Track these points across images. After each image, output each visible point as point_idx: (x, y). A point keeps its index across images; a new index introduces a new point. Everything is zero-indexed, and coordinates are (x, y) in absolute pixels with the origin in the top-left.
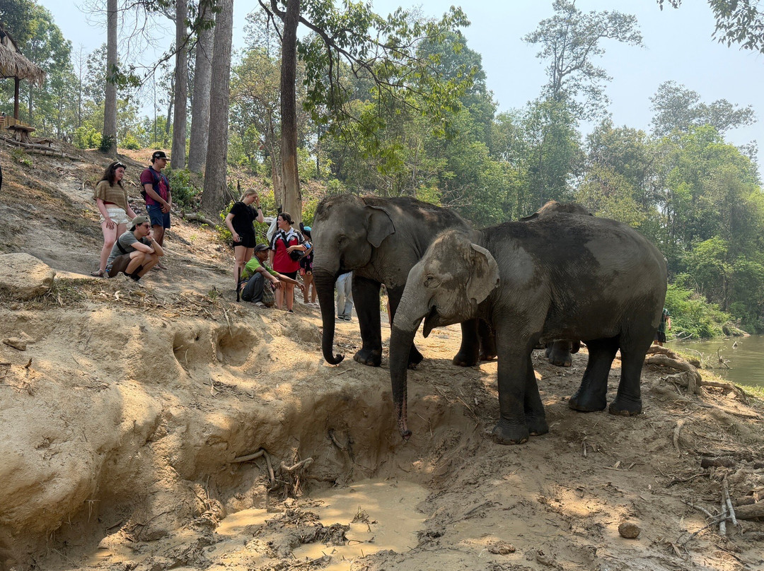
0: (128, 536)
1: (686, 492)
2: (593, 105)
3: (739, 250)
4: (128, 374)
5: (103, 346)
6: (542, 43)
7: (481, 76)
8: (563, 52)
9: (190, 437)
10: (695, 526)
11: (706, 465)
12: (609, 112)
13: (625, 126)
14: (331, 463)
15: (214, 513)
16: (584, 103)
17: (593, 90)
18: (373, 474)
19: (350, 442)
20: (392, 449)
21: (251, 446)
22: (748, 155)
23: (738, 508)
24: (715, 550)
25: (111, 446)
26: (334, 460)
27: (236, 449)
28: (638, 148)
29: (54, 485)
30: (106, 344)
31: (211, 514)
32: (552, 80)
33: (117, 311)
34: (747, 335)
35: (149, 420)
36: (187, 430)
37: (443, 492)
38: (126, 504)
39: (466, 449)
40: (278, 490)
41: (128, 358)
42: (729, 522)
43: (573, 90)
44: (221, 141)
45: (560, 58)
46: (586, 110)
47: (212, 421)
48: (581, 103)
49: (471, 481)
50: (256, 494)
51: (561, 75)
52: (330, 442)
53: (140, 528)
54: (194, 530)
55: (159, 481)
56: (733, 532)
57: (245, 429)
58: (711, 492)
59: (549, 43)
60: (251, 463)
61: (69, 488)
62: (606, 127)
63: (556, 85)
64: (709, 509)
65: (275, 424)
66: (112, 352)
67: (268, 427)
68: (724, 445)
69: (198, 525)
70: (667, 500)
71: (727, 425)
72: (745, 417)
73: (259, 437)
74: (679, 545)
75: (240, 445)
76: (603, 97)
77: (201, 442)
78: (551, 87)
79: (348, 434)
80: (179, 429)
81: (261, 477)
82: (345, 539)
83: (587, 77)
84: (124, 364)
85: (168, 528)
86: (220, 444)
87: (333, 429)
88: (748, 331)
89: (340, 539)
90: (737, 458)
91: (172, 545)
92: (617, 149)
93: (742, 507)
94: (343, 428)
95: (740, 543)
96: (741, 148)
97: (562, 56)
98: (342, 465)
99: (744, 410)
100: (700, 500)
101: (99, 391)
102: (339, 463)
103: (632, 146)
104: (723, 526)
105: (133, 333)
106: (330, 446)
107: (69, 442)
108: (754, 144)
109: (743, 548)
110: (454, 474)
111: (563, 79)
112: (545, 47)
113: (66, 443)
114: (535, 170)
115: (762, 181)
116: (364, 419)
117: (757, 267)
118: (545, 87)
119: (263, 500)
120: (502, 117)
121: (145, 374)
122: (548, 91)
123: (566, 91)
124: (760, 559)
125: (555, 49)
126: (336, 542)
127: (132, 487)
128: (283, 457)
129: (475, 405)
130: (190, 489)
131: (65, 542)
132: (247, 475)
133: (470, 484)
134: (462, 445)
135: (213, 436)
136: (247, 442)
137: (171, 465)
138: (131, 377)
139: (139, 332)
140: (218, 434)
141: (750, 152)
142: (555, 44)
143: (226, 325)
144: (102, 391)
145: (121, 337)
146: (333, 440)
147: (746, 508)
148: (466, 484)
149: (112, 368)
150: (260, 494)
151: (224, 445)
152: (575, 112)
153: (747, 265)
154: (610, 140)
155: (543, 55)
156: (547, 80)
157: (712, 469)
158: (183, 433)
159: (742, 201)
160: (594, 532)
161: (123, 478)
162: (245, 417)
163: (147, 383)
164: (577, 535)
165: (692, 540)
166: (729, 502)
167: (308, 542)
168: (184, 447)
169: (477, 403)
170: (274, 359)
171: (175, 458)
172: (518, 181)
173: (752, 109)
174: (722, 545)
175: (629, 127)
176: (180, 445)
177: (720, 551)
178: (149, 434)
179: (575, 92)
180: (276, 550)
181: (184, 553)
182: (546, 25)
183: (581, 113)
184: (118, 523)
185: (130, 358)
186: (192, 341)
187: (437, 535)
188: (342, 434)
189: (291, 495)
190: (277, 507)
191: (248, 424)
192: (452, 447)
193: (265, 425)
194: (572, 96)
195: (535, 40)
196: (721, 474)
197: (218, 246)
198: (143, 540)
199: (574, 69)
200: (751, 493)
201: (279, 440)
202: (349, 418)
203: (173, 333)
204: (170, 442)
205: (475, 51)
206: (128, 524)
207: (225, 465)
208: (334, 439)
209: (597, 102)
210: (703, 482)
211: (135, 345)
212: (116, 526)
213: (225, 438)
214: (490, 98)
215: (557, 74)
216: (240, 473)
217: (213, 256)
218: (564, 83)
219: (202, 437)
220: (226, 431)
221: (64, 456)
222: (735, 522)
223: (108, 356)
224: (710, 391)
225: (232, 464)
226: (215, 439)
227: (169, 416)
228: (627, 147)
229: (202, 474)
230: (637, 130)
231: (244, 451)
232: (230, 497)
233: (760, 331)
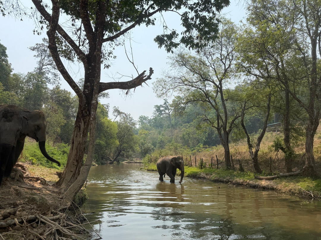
2: (54, 79)
3: (98, 137)
6: (36, 52)
7: (6, 56)
8: (45, 57)
12: (60, 83)
13: (64, 89)
16: (51, 78)
17: (55, 74)
22: (107, 108)
28: (68, 98)
32: (39, 66)
34: (97, 165)
43: (47, 72)
45: (43, 59)
46: (51, 81)
48: (50, 78)
51: (43, 66)
59: (39, 52)
62: (58, 88)
63: (40, 69)
76: (58, 77)
78: (38, 69)
83: (53, 69)
88: (97, 164)
92: (60, 96)
96: (105, 105)
97: (44, 58)
103: (66, 97)
108: (109, 104)
111: (44, 67)
112: (37, 53)
114: (26, 99)
115: (109, 116)
117: (102, 143)
118: (36, 68)
120: (14, 75)
122: (37, 70)
123: (44, 72)
125: (41, 55)
141: (107, 107)
142: (42, 53)
152: (47, 81)
153: (100, 142)
154: (58, 93)
155: (37, 56)
156: (37, 66)
159: (100, 121)
172: (18, 101)
173: (108, 93)
175: (66, 90)
179: (48, 73)
182: (39, 46)
183: (49, 81)
194: (47, 74)
195: (33, 50)
199: (48, 65)
205: (4, 45)
209: (56, 79)
214: (10, 66)
215: (41, 65)
218: (44, 69)
228: (64, 97)
230: (68, 91)
233: (102, 164)
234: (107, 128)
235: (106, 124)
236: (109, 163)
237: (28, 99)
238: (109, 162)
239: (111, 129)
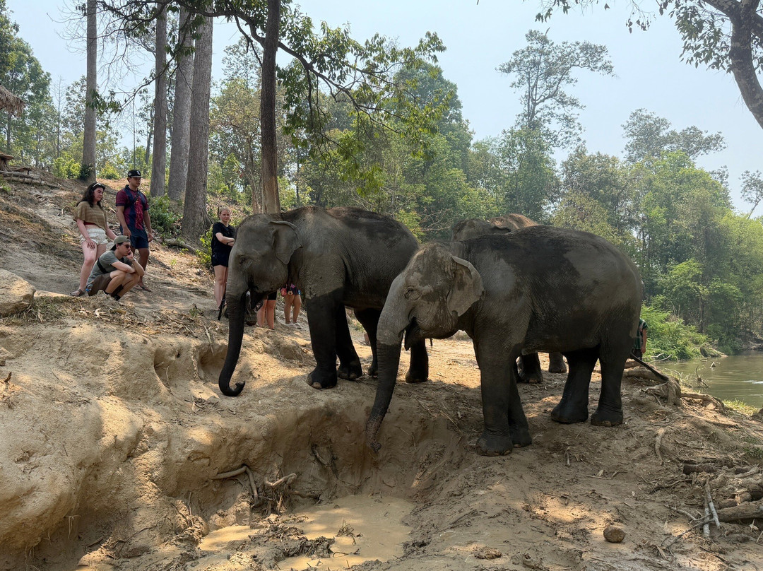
0: (108, 553)
1: (669, 498)
2: (567, 133)
3: (714, 272)
4: (109, 390)
5: (84, 362)
6: (516, 73)
7: (457, 105)
8: (536, 82)
9: (172, 453)
10: (679, 529)
11: (687, 471)
12: (583, 140)
13: (599, 153)
14: (315, 479)
15: (197, 530)
16: (558, 131)
17: (566, 118)
18: (357, 490)
19: (333, 458)
20: (376, 464)
21: (233, 462)
22: (720, 180)
23: (720, 511)
24: (700, 552)
25: (92, 461)
26: (318, 477)
27: (219, 465)
28: (612, 174)
29: (34, 499)
30: (87, 359)
31: (193, 531)
32: (526, 109)
33: (98, 327)
34: (724, 356)
35: (130, 435)
36: (169, 445)
37: (428, 504)
38: (107, 521)
39: (451, 462)
40: (261, 506)
41: (109, 373)
42: (712, 525)
43: (547, 118)
44: (201, 168)
45: (534, 87)
46: (560, 138)
47: (194, 437)
48: (555, 131)
49: (456, 493)
50: (239, 511)
51: (535, 104)
52: (313, 458)
53: (122, 544)
54: (176, 545)
55: (141, 496)
56: (717, 535)
57: (227, 444)
58: (693, 497)
59: (523, 73)
60: (234, 480)
61: (49, 502)
62: (580, 153)
63: (531, 114)
64: (692, 513)
65: (257, 440)
66: (92, 368)
67: (250, 442)
68: (705, 453)
69: (181, 540)
70: (650, 506)
71: (707, 433)
72: (725, 426)
73: (242, 453)
74: (664, 548)
75: (222, 461)
76: (576, 125)
77: (183, 458)
78: (525, 116)
79: (331, 450)
80: (160, 445)
81: (244, 494)
82: (330, 552)
83: (561, 106)
84: (105, 379)
85: (150, 544)
86: (202, 460)
87: (316, 445)
88: (725, 352)
89: (325, 551)
90: (718, 464)
91: (154, 560)
92: (591, 175)
93: (725, 509)
94: (326, 444)
95: (723, 545)
96: (713, 173)
97: (535, 85)
98: (326, 481)
99: (724, 420)
100: (683, 504)
101: (80, 406)
102: (323, 480)
103: (606, 172)
104: (706, 528)
105: (113, 349)
106: (313, 462)
107: (49, 456)
108: (725, 169)
109: (728, 549)
110: (438, 487)
111: (537, 108)
112: (519, 77)
113: (46, 457)
114: (511, 196)
115: (733, 205)
116: (347, 434)
117: (732, 289)
118: (519, 115)
119: (246, 517)
120: (478, 145)
121: (125, 390)
122: (523, 120)
123: (540, 119)
124: (744, 559)
125: (529, 79)
126: (321, 554)
127: (113, 504)
128: (266, 474)
129: (458, 418)
130: (172, 505)
131: (45, 559)
132: (230, 492)
133: (455, 495)
134: (446, 458)
135: (195, 452)
136: (229, 458)
137: (152, 481)
138: (112, 393)
139: (120, 348)
140: (201, 449)
141: (721, 177)
142: (529, 73)
143: (207, 342)
144: (82, 405)
145: (101, 353)
146: (316, 456)
147: (728, 511)
148: (451, 496)
149: (93, 384)
150: (243, 510)
151: (206, 461)
152: (550, 140)
153: (722, 287)
154: (584, 166)
155: (517, 85)
156: (522, 109)
157: (694, 475)
158: (164, 449)
159: (715, 224)
160: (580, 537)
161: (103, 495)
162: (228, 432)
163: (127, 399)
164: (562, 540)
165: (676, 542)
166: (712, 505)
167: (293, 556)
168: (166, 463)
169: (460, 416)
170: (256, 376)
171: (156, 474)
172: (495, 207)
173: (721, 135)
174: (706, 547)
175: (603, 154)
176: (162, 460)
177: (705, 552)
178: (130, 449)
179: (549, 121)
180: (260, 563)
181: (166, 567)
182: (520, 55)
183: (555, 140)
184: (99, 540)
185: (111, 374)
186: (173, 358)
187: (423, 544)
188: (325, 450)
189: (274, 511)
190: (261, 523)
191: (230, 440)
192: (436, 461)
193: (248, 441)
194: (546, 125)
195: (509, 70)
196: (703, 479)
197: (198, 270)
198: (124, 557)
199: (547, 98)
200: (733, 497)
201: (262, 456)
202: (332, 434)
203: (154, 349)
204: (152, 458)
205: (451, 81)
206: (109, 541)
207: (207, 481)
208: (318, 455)
209: (571, 130)
210: (686, 487)
211: (115, 361)
212: (97, 544)
213: (207, 454)
214: (466, 127)
215: (531, 103)
216: (223, 490)
217: (193, 279)
218: (538, 111)
219: (184, 453)
220: (208, 446)
221: (44, 469)
222: (718, 524)
223: (88, 372)
224: (690, 403)
225: (214, 480)
226: (197, 455)
227: (150, 431)
228: (601, 173)
229: (184, 490)
230: (610, 157)
231: (227, 467)
232: (212, 514)
233: (737, 352)
234: (739, 243)
235: (735, 232)
236: (755, 349)
237: (515, 197)
238: (754, 346)
239: (751, 244)
